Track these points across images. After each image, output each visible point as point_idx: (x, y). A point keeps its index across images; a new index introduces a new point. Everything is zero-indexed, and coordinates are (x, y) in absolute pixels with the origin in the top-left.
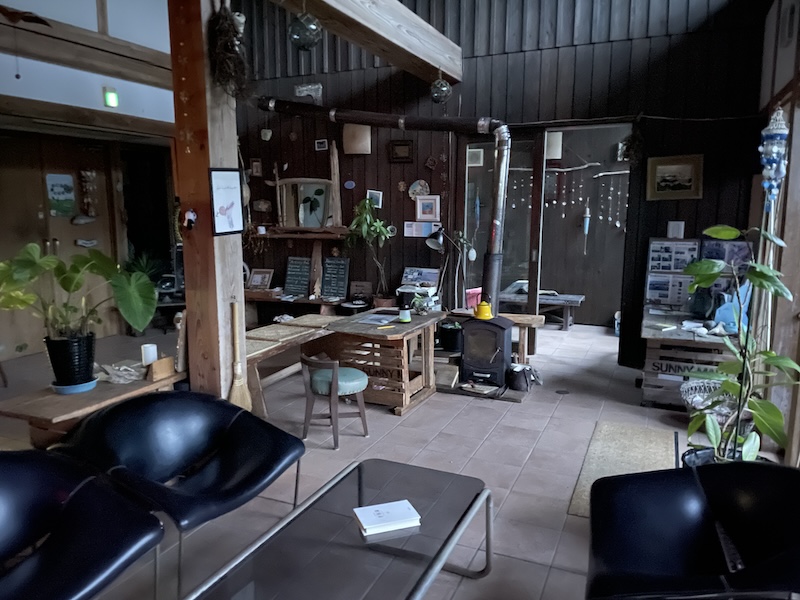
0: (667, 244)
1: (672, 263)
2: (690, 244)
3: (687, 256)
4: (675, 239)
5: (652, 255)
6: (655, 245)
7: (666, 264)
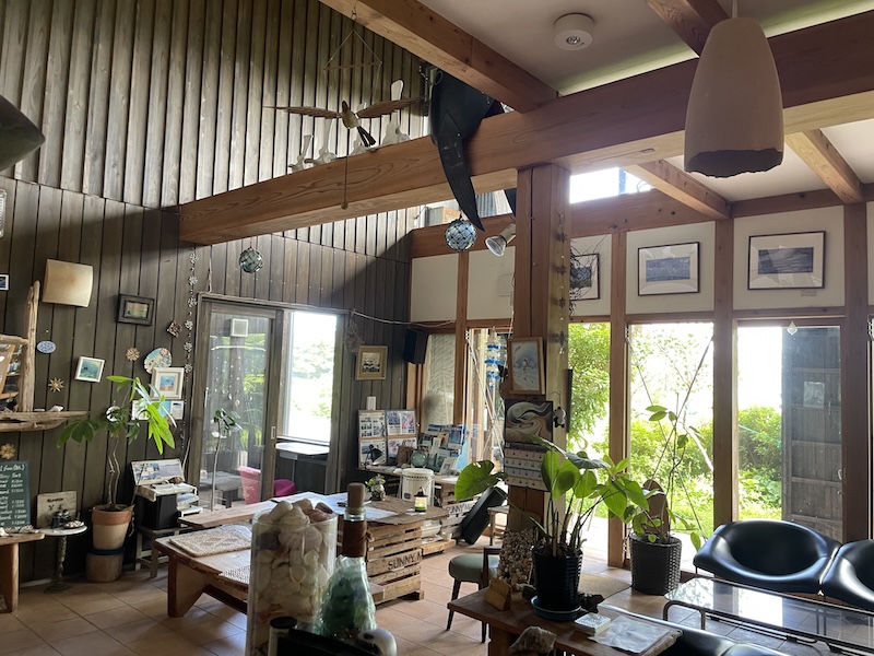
0: (368, 415)
1: (372, 430)
2: (379, 414)
3: (379, 424)
4: (371, 411)
5: (361, 424)
6: (362, 416)
7: (368, 431)
